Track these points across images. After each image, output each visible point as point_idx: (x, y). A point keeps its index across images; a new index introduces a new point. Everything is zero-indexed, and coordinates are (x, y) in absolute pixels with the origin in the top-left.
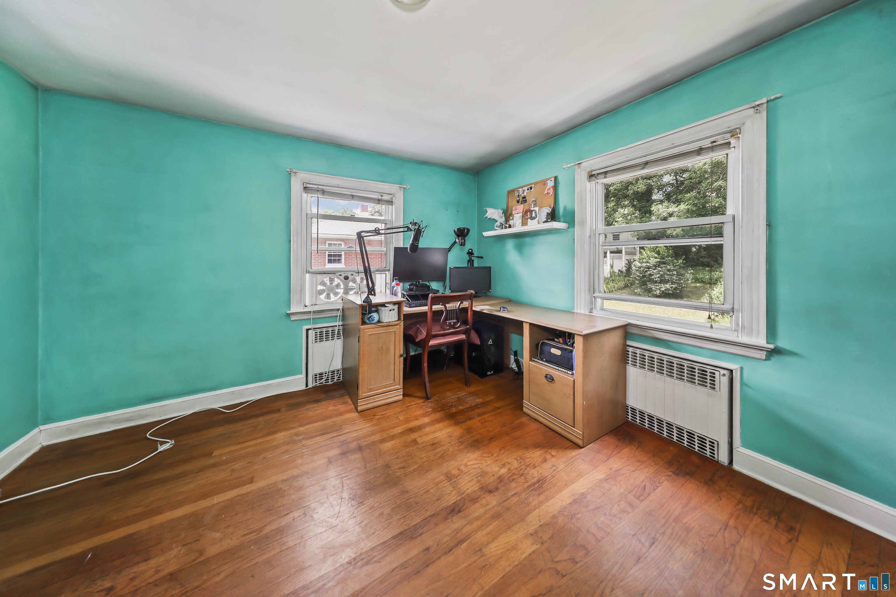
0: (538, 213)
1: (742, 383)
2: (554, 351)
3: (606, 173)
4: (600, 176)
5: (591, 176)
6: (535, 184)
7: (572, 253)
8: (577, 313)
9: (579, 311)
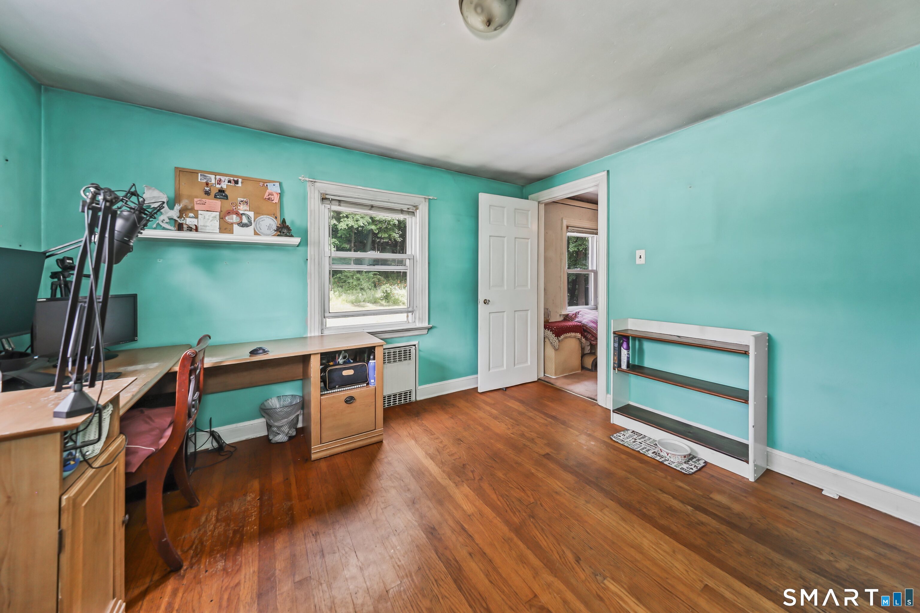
0: (253, 220)
1: (419, 350)
2: (345, 373)
3: (340, 201)
4: (333, 202)
5: (324, 199)
6: (245, 179)
7: (304, 275)
8: (311, 337)
9: (313, 335)
